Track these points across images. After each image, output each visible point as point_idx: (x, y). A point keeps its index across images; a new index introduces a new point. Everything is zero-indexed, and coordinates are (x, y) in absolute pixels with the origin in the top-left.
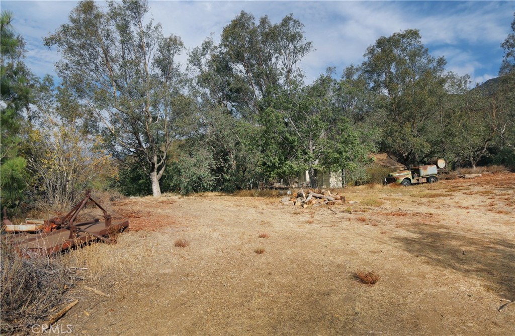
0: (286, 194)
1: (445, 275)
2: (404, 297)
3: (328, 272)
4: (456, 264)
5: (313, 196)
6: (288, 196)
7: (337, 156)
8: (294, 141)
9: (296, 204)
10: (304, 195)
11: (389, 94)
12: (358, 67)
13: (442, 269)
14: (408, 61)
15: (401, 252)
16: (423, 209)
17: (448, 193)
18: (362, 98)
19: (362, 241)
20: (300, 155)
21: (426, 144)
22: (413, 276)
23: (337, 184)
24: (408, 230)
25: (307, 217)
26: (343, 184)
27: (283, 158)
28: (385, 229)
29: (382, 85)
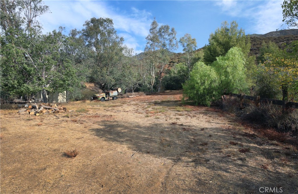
0: (23, 107)
1: (112, 145)
2: (91, 161)
3: (47, 155)
4: (118, 139)
5: (44, 108)
6: (25, 108)
7: (62, 82)
8: (31, 71)
9: (30, 113)
10: (37, 107)
11: (96, 50)
12: (79, 31)
13: (111, 142)
14: (107, 35)
15: (93, 137)
16: (108, 113)
17: (121, 105)
18: (81, 50)
19: (72, 133)
20: (35, 80)
21: (113, 80)
22: (97, 148)
23: (63, 100)
24: (99, 125)
25: (38, 122)
26: (67, 100)
27: (22, 81)
28: (87, 125)
29: (92, 45)
